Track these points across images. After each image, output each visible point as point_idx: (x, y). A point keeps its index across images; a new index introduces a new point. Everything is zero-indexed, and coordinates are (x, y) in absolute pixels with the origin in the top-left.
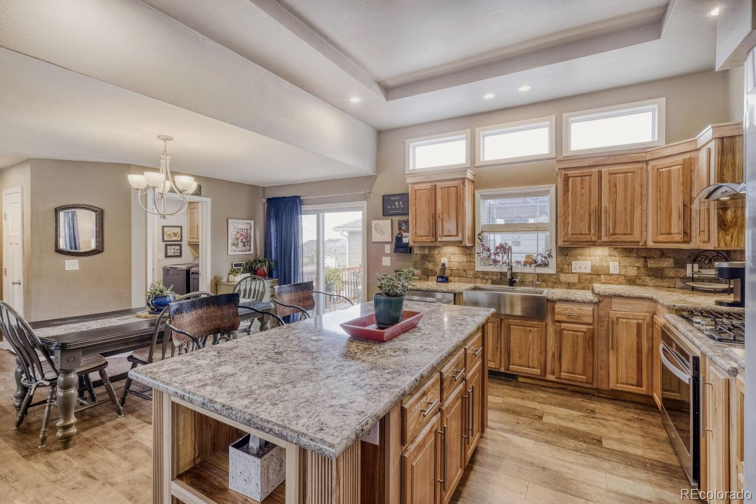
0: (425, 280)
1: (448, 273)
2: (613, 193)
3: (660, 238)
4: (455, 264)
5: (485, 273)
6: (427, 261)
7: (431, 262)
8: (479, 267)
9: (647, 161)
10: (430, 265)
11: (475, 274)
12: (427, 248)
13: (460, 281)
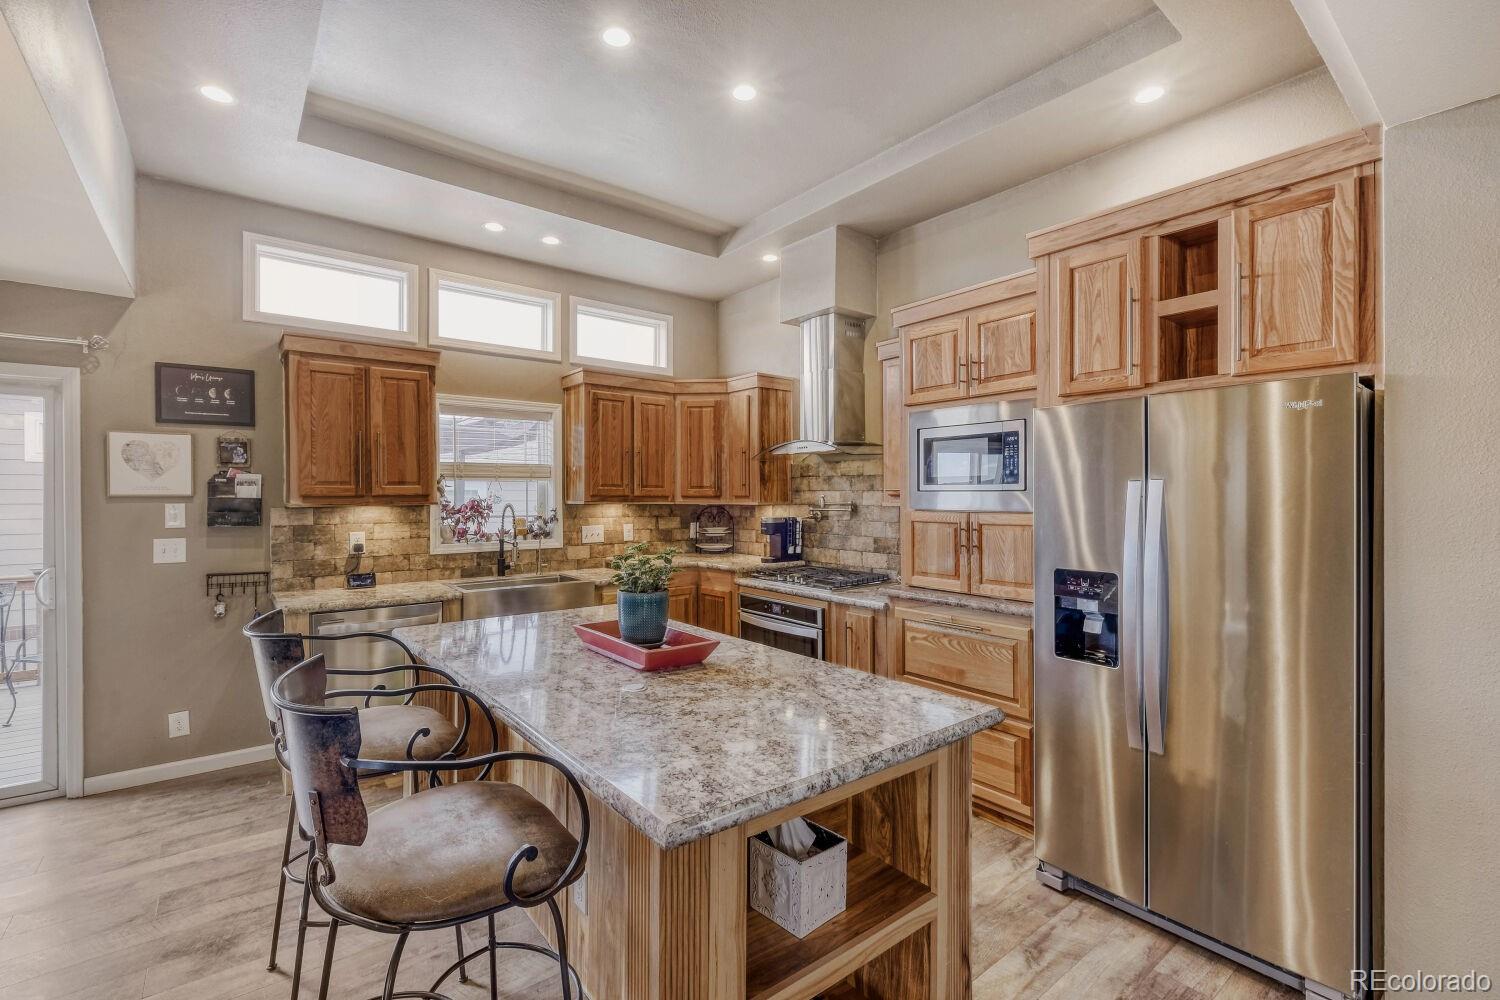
0: (303, 587)
1: (366, 566)
2: (646, 429)
3: (692, 492)
4: (386, 544)
5: (448, 557)
6: (310, 541)
7: (321, 544)
8: (437, 548)
9: (674, 394)
10: (317, 552)
11: (429, 562)
12: (311, 512)
13: (395, 581)
